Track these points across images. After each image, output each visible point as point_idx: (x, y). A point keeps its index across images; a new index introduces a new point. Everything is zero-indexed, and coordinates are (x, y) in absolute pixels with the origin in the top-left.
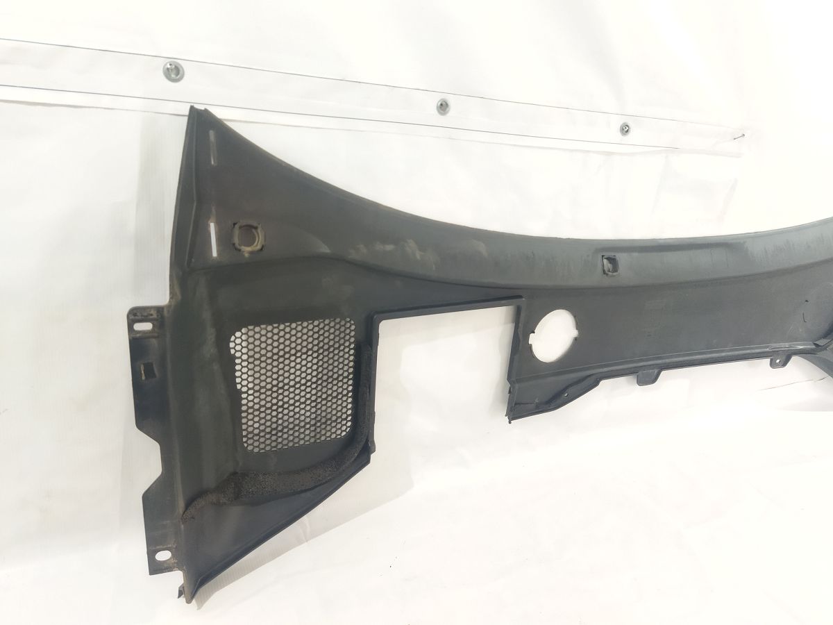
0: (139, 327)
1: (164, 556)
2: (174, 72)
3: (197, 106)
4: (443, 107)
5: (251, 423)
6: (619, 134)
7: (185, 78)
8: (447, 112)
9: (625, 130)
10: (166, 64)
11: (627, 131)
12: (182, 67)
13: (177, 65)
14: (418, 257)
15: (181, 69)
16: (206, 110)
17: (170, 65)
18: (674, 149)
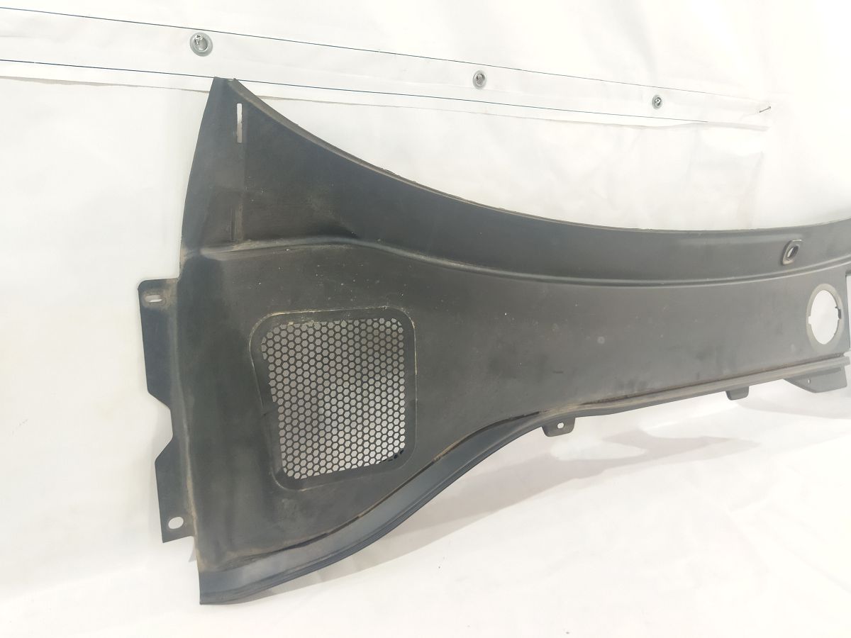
2: (201, 44)
4: (480, 80)
6: (651, 107)
7: (213, 51)
8: (484, 86)
9: (657, 102)
10: (194, 35)
11: (659, 104)
12: (210, 39)
13: (206, 38)
15: (209, 42)
17: (198, 37)
18: (703, 123)
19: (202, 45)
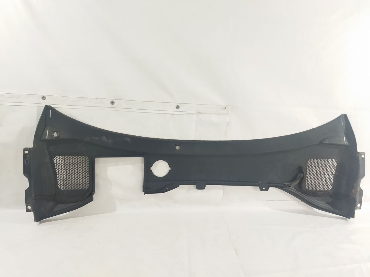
0: (26, 152)
1: (29, 207)
3: (47, 105)
4: (112, 103)
5: (60, 181)
6: (176, 109)
7: (46, 99)
8: (114, 104)
9: (178, 107)
11: (179, 107)
14: (106, 141)
16: (50, 106)
17: (43, 96)
18: (199, 113)
19: (44, 98)
